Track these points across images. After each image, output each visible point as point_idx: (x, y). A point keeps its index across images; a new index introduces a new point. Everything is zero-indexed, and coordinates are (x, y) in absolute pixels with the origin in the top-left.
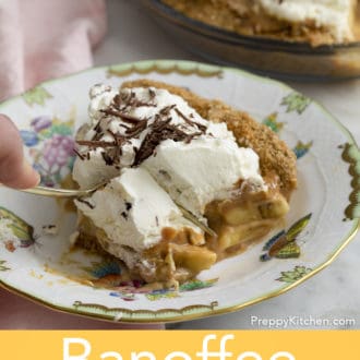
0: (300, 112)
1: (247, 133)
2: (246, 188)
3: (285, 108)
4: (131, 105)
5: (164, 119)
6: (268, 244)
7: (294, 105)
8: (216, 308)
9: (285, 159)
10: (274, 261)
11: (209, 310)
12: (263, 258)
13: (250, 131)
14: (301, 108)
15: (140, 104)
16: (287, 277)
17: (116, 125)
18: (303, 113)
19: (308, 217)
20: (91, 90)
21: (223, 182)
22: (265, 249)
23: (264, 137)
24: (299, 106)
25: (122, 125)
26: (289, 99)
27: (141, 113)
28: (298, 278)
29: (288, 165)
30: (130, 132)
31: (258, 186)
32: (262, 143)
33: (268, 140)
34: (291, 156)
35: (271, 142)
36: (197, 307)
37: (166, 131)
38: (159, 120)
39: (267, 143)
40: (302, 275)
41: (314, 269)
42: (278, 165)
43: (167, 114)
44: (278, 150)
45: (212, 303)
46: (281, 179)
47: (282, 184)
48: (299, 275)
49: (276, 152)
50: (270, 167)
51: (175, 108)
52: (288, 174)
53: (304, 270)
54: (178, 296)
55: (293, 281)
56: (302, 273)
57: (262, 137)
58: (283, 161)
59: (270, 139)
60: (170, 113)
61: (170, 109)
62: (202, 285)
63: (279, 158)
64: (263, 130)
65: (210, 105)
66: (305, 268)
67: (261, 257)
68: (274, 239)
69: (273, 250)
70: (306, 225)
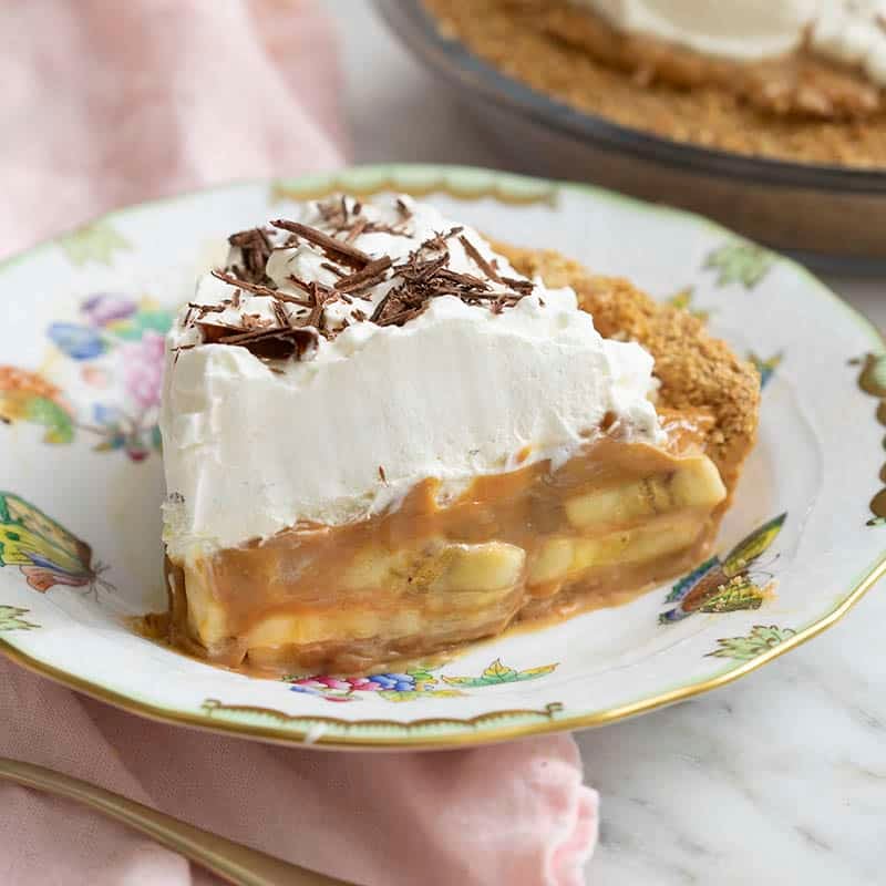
0: (750, 285)
1: (632, 322)
3: (712, 276)
4: (349, 229)
5: (433, 257)
6: (677, 590)
7: (736, 267)
8: (557, 716)
10: (698, 619)
11: (541, 721)
12: (668, 617)
13: (639, 316)
14: (753, 275)
15: (368, 228)
16: (733, 648)
17: (312, 266)
18: (761, 289)
19: (780, 521)
22: (669, 599)
24: (747, 271)
25: (325, 266)
26: (719, 258)
27: (371, 246)
28: (760, 651)
29: (749, 393)
30: (348, 284)
31: (643, 431)
32: (674, 346)
33: (687, 339)
34: (748, 373)
35: (693, 341)
36: (512, 713)
37: (440, 280)
38: (419, 260)
39: (685, 346)
40: (773, 643)
41: (802, 631)
42: (723, 395)
43: (438, 248)
44: (714, 359)
45: (548, 707)
46: (719, 425)
47: (719, 437)
48: (764, 642)
49: (712, 364)
50: (695, 399)
51: (459, 235)
52: (744, 415)
53: (775, 634)
54: (461, 694)
55: (751, 656)
56: (772, 639)
57: (671, 334)
58: (734, 384)
59: (691, 335)
60: (446, 246)
61: (447, 237)
62: (516, 677)
63: (722, 379)
64: (671, 317)
65: (536, 261)
66: (777, 629)
67: (661, 615)
68: (692, 578)
69: (691, 601)
70: (774, 538)
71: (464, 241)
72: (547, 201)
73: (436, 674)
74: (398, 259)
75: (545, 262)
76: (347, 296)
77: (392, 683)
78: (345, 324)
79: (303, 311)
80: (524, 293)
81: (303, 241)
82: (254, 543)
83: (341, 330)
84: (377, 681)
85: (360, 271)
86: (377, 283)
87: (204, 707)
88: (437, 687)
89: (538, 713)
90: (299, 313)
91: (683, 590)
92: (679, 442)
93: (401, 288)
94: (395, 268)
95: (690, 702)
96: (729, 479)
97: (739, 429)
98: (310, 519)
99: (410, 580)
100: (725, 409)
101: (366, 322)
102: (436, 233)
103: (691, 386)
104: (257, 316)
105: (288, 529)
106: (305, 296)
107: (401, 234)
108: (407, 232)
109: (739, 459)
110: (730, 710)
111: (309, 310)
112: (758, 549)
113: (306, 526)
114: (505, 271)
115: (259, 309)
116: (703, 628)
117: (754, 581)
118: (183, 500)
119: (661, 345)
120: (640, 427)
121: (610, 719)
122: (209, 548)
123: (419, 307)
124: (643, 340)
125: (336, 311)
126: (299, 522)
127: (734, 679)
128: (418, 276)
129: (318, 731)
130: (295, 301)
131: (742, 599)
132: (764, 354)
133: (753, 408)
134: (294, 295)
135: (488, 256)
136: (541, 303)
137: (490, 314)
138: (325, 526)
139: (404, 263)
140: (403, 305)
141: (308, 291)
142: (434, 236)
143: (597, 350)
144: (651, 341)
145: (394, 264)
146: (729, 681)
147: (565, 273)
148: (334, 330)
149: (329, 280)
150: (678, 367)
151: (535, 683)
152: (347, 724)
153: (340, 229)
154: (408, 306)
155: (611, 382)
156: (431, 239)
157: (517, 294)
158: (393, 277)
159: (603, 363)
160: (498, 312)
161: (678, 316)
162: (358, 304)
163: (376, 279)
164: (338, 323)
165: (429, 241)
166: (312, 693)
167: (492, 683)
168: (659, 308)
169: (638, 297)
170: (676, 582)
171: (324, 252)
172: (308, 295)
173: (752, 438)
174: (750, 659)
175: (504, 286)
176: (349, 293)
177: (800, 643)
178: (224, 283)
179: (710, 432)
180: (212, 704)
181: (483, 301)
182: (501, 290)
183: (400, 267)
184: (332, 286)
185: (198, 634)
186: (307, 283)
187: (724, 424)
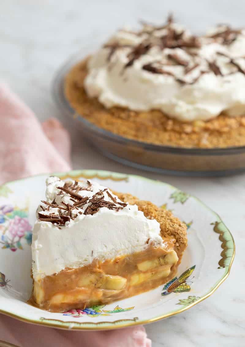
0: (183, 203)
1: (152, 213)
2: (151, 244)
3: (172, 200)
4: (75, 189)
5: (99, 197)
6: (166, 286)
7: (179, 198)
8: (137, 321)
9: (180, 228)
10: (172, 294)
11: (133, 322)
12: (164, 294)
13: (154, 212)
14: (183, 200)
15: (81, 189)
16: (184, 302)
17: (67, 199)
18: (185, 204)
19: (193, 268)
20: (47, 180)
21: (138, 241)
22: (164, 289)
23: (164, 215)
24: (182, 199)
25: (71, 199)
26: (174, 195)
27: (83, 194)
28: (191, 303)
29: (182, 232)
30: (77, 204)
31: (159, 243)
32: (163, 219)
33: (167, 217)
34: (183, 227)
35: (169, 218)
36: (125, 320)
37: (102, 203)
38: (96, 198)
39: (167, 219)
40: (194, 301)
41: (202, 297)
42: (175, 232)
43: (101, 194)
44: (174, 223)
45: (134, 318)
46: (177, 241)
47: (178, 245)
48: (192, 301)
49: (173, 224)
50: (169, 233)
51: (106, 191)
52: (182, 238)
53: (195, 298)
54: (109, 315)
55: (189, 304)
56: (194, 300)
57: (162, 215)
58: (178, 229)
59: (168, 216)
60: (103, 194)
61: (103, 192)
62: (123, 311)
63: (176, 228)
64: (162, 211)
65: (124, 196)
66: (195, 297)
67: (162, 293)
68: (170, 283)
69: (170, 289)
70: (192, 272)
71: (107, 192)
72: (125, 180)
73: (101, 310)
74: (90, 197)
75: (127, 197)
76: (77, 208)
77: (89, 312)
78: (77, 215)
79: (66, 212)
80: (124, 206)
81: (64, 192)
82: (55, 274)
83: (76, 217)
84: (85, 312)
85: (80, 201)
86: (85, 204)
87: (40, 319)
88: (102, 313)
89: (132, 320)
90: (64, 212)
91: (168, 286)
92: (168, 247)
93: (91, 205)
94: (89, 200)
95: (174, 317)
96: (180, 256)
97: (182, 242)
98: (68, 267)
99: (95, 285)
100: (177, 236)
101: (82, 214)
102: (100, 190)
103: (167, 230)
104: (54, 213)
105: (63, 270)
106: (65, 207)
107: (90, 190)
108: (91, 190)
109: (183, 251)
110: (185, 318)
111: (67, 212)
112: (188, 275)
113: (68, 269)
114: (118, 201)
115: (55, 211)
116: (174, 297)
117: (188, 284)
118: (35, 262)
119: (159, 219)
120: (158, 242)
121: (152, 321)
122: (43, 276)
123: (96, 210)
124: (155, 217)
125: (74, 212)
126: (66, 268)
127: (184, 310)
128: (95, 202)
129: (72, 325)
130: (63, 209)
131: (185, 289)
132: (187, 222)
133: (184, 236)
134: (63, 207)
135: (114, 196)
136: (129, 209)
137: (116, 212)
138: (73, 269)
139: (92, 199)
140: (92, 210)
141: (67, 206)
142: (100, 191)
143: (145, 221)
144: (156, 217)
145: (89, 199)
146: (183, 311)
147: (133, 200)
148: (74, 217)
149: (72, 203)
150: (164, 225)
151: (129, 312)
152: (80, 323)
153: (73, 189)
154: (93, 210)
155: (149, 230)
156: (98, 192)
157: (122, 207)
158: (89, 202)
159: (147, 225)
160: (118, 211)
161: (165, 211)
162: (80, 210)
163: (85, 203)
164: (75, 215)
165: (98, 193)
166: (69, 315)
167: (117, 312)
168: (159, 209)
169: (154, 206)
170: (165, 284)
171: (70, 196)
172: (66, 207)
173: (186, 245)
174: (188, 305)
175: (119, 205)
176: (77, 207)
177: (202, 301)
178: (44, 204)
179: (175, 243)
180: (43, 319)
181: (113, 209)
182: (118, 206)
183: (91, 200)
184: (73, 205)
185: (36, 299)
186: (67, 204)
187: (178, 241)
